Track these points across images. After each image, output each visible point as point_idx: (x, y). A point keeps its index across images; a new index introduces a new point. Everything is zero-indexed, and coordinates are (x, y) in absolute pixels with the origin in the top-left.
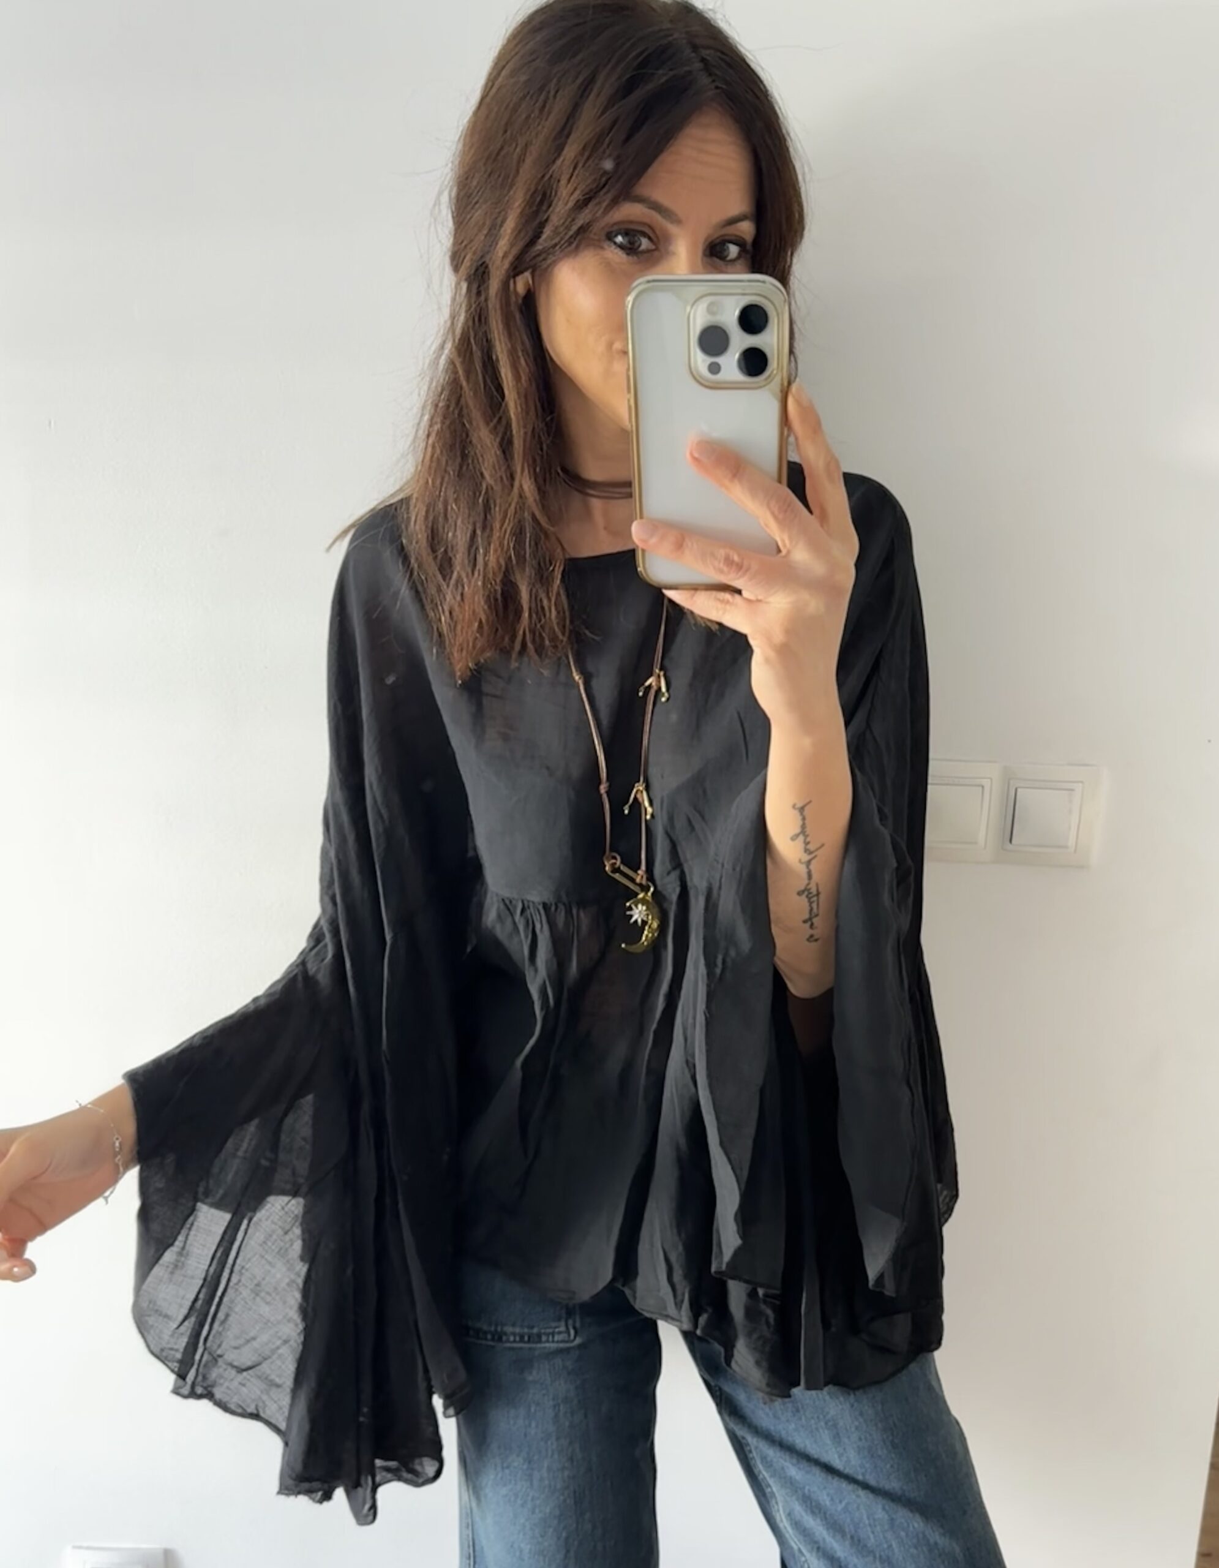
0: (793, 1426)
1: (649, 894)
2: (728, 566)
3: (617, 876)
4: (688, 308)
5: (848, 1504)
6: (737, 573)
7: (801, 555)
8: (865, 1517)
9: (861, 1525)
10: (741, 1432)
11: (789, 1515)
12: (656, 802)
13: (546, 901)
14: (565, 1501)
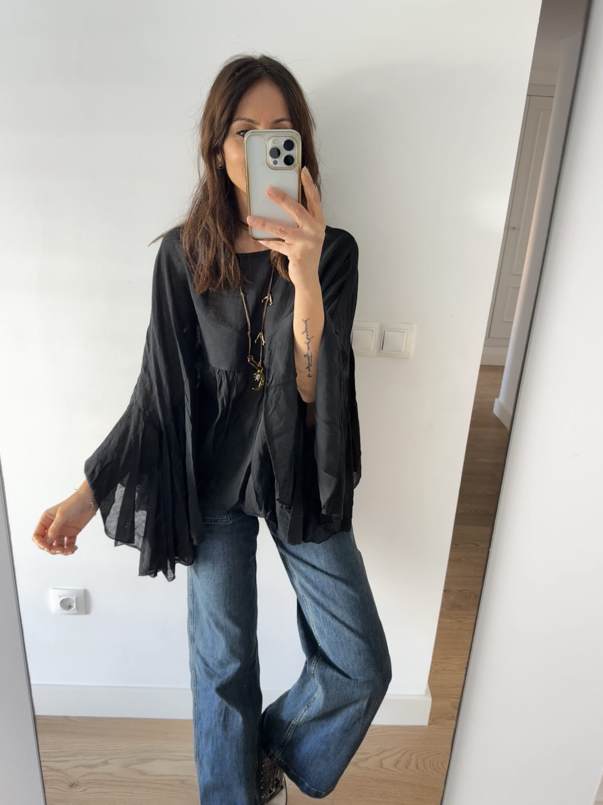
0: (302, 551)
1: (262, 370)
2: (281, 232)
3: (252, 364)
4: (266, 141)
5: (321, 579)
6: (284, 234)
7: (306, 228)
8: (326, 584)
9: (325, 587)
10: (284, 553)
11: (300, 583)
12: (266, 338)
13: (226, 370)
14: (225, 577)
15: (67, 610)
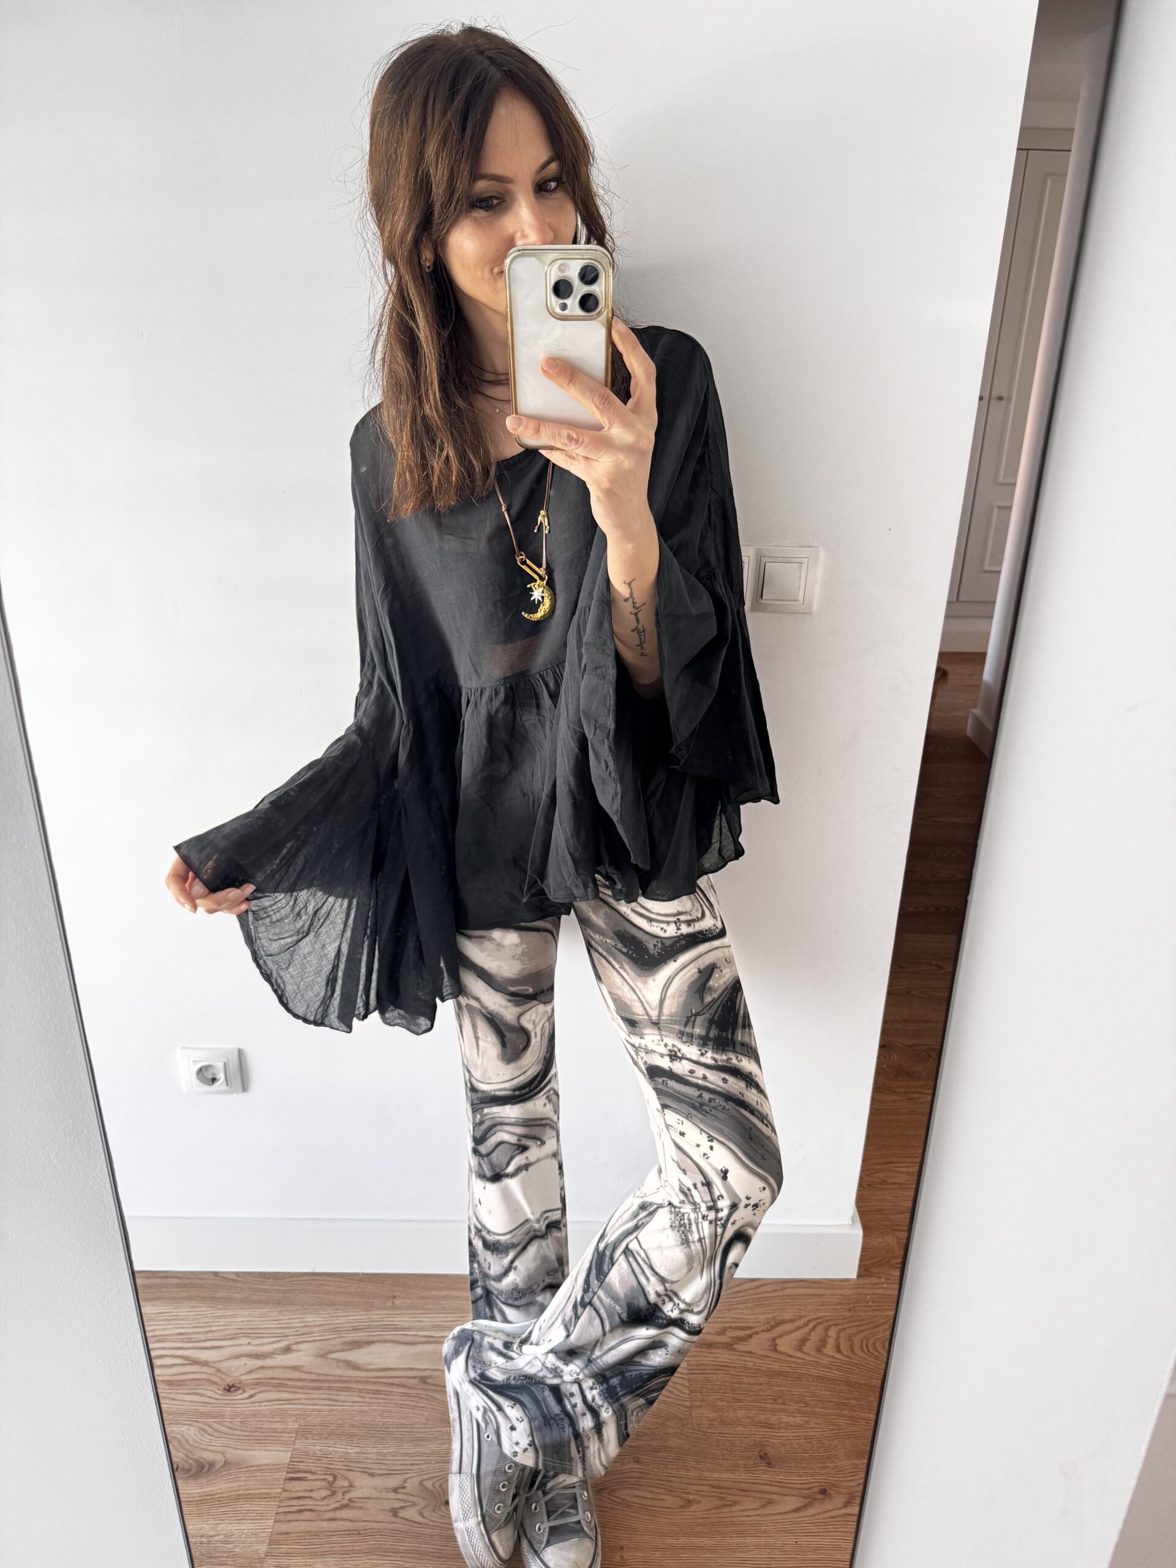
2: (570, 441)
6: (576, 446)
7: (616, 430)
15: (209, 1085)
